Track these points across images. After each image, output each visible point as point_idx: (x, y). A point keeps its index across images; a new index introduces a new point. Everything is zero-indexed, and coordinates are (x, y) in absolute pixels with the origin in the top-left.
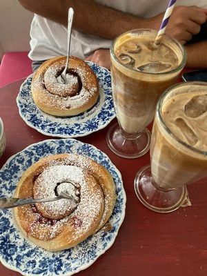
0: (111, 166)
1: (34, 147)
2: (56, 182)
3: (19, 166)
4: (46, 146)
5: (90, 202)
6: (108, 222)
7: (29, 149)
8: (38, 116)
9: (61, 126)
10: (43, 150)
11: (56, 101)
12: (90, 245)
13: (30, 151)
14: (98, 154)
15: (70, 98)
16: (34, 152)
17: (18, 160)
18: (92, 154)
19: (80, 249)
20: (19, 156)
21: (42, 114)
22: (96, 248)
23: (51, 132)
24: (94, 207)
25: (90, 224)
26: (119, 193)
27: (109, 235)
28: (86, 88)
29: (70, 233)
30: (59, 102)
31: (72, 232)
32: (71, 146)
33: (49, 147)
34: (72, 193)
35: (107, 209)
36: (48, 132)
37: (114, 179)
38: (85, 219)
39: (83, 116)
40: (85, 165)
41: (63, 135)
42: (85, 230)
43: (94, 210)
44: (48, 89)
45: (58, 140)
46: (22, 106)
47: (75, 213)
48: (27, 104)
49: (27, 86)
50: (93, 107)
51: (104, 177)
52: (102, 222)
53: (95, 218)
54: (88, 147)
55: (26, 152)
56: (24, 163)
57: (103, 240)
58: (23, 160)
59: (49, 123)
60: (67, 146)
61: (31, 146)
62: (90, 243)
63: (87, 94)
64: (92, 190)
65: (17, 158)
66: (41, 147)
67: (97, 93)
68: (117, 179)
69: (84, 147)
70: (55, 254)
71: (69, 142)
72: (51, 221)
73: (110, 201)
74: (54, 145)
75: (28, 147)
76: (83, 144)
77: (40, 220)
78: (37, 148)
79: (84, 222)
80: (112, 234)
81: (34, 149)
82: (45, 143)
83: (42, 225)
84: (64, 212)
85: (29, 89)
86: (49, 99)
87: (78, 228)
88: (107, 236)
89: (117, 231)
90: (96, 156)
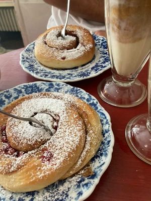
0: (99, 108)
1: (24, 86)
2: (34, 111)
3: (5, 101)
4: (36, 86)
5: (67, 133)
6: (88, 165)
7: (19, 87)
8: (36, 66)
9: (54, 74)
10: (32, 90)
11: (53, 52)
12: (61, 192)
13: (19, 89)
14: (87, 97)
15: (66, 51)
16: (23, 90)
17: (5, 96)
18: (80, 96)
19: (47, 194)
20: (7, 92)
21: (40, 65)
22: (67, 196)
23: (44, 76)
24: (71, 139)
25: (62, 159)
26: (106, 135)
27: (86, 181)
28: (82, 44)
29: (35, 168)
30: (56, 54)
31: (38, 166)
32: (59, 89)
33: (38, 88)
34: (49, 124)
35: (88, 147)
36: (41, 76)
37: (101, 121)
38: (57, 152)
39: (76, 70)
40: (69, 100)
41: (54, 80)
42: (55, 167)
43: (71, 143)
44: (48, 43)
45: (49, 83)
46: (23, 58)
47: (47, 145)
48: (29, 57)
49: (32, 46)
50: (88, 63)
51: (89, 113)
52: (80, 162)
53: (70, 154)
54: (77, 90)
55: (15, 89)
56: (11, 99)
57: (79, 186)
58: (11, 96)
59: (44, 72)
60: (56, 88)
61: (22, 85)
62: (61, 188)
63: (83, 48)
64: (72, 121)
65: (5, 93)
66: (31, 87)
67: (93, 50)
68: (105, 121)
69: (72, 90)
70: (14, 196)
71: (58, 85)
72: (17, 152)
73: (93, 138)
74: (43, 86)
75: (18, 86)
76: (72, 87)
77: (6, 151)
78: (26, 88)
79: (55, 155)
80: (92, 181)
81: (23, 88)
82: (35, 84)
83: (6, 156)
84: (34, 142)
85: (33, 48)
86: (47, 51)
87: (47, 163)
88: (83, 183)
89: (99, 177)
90: (84, 98)
